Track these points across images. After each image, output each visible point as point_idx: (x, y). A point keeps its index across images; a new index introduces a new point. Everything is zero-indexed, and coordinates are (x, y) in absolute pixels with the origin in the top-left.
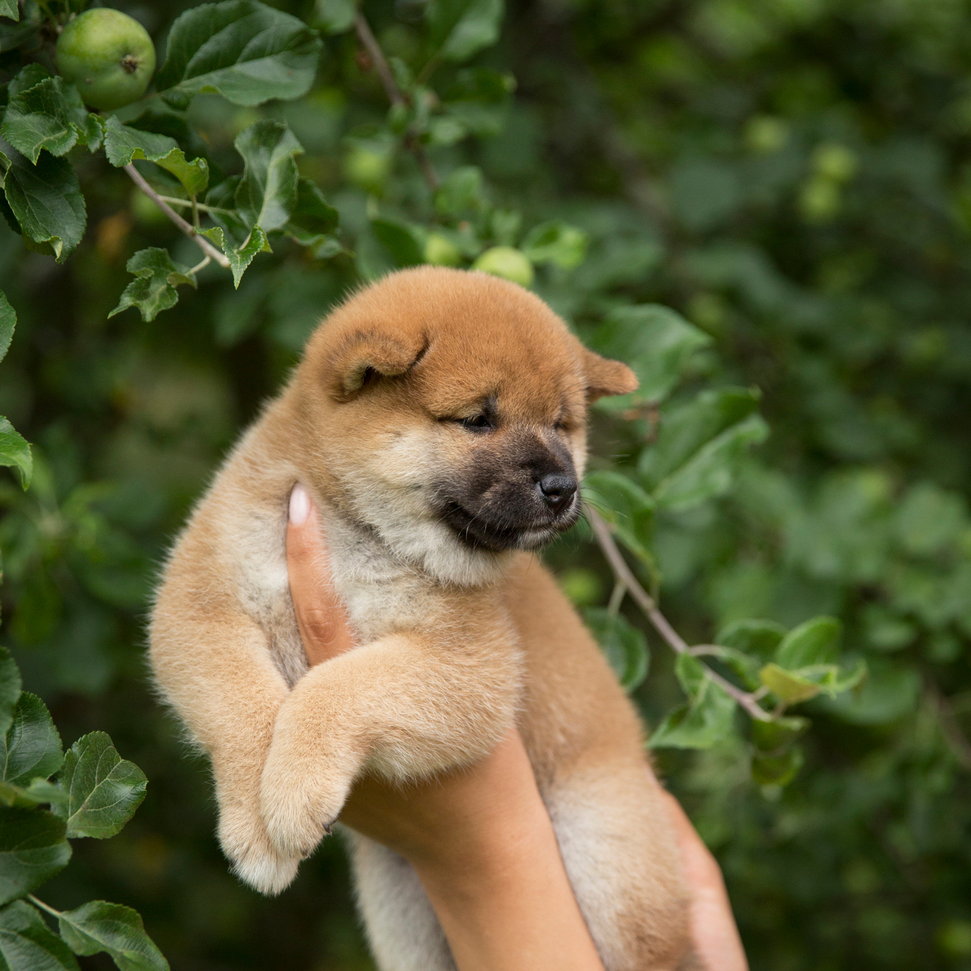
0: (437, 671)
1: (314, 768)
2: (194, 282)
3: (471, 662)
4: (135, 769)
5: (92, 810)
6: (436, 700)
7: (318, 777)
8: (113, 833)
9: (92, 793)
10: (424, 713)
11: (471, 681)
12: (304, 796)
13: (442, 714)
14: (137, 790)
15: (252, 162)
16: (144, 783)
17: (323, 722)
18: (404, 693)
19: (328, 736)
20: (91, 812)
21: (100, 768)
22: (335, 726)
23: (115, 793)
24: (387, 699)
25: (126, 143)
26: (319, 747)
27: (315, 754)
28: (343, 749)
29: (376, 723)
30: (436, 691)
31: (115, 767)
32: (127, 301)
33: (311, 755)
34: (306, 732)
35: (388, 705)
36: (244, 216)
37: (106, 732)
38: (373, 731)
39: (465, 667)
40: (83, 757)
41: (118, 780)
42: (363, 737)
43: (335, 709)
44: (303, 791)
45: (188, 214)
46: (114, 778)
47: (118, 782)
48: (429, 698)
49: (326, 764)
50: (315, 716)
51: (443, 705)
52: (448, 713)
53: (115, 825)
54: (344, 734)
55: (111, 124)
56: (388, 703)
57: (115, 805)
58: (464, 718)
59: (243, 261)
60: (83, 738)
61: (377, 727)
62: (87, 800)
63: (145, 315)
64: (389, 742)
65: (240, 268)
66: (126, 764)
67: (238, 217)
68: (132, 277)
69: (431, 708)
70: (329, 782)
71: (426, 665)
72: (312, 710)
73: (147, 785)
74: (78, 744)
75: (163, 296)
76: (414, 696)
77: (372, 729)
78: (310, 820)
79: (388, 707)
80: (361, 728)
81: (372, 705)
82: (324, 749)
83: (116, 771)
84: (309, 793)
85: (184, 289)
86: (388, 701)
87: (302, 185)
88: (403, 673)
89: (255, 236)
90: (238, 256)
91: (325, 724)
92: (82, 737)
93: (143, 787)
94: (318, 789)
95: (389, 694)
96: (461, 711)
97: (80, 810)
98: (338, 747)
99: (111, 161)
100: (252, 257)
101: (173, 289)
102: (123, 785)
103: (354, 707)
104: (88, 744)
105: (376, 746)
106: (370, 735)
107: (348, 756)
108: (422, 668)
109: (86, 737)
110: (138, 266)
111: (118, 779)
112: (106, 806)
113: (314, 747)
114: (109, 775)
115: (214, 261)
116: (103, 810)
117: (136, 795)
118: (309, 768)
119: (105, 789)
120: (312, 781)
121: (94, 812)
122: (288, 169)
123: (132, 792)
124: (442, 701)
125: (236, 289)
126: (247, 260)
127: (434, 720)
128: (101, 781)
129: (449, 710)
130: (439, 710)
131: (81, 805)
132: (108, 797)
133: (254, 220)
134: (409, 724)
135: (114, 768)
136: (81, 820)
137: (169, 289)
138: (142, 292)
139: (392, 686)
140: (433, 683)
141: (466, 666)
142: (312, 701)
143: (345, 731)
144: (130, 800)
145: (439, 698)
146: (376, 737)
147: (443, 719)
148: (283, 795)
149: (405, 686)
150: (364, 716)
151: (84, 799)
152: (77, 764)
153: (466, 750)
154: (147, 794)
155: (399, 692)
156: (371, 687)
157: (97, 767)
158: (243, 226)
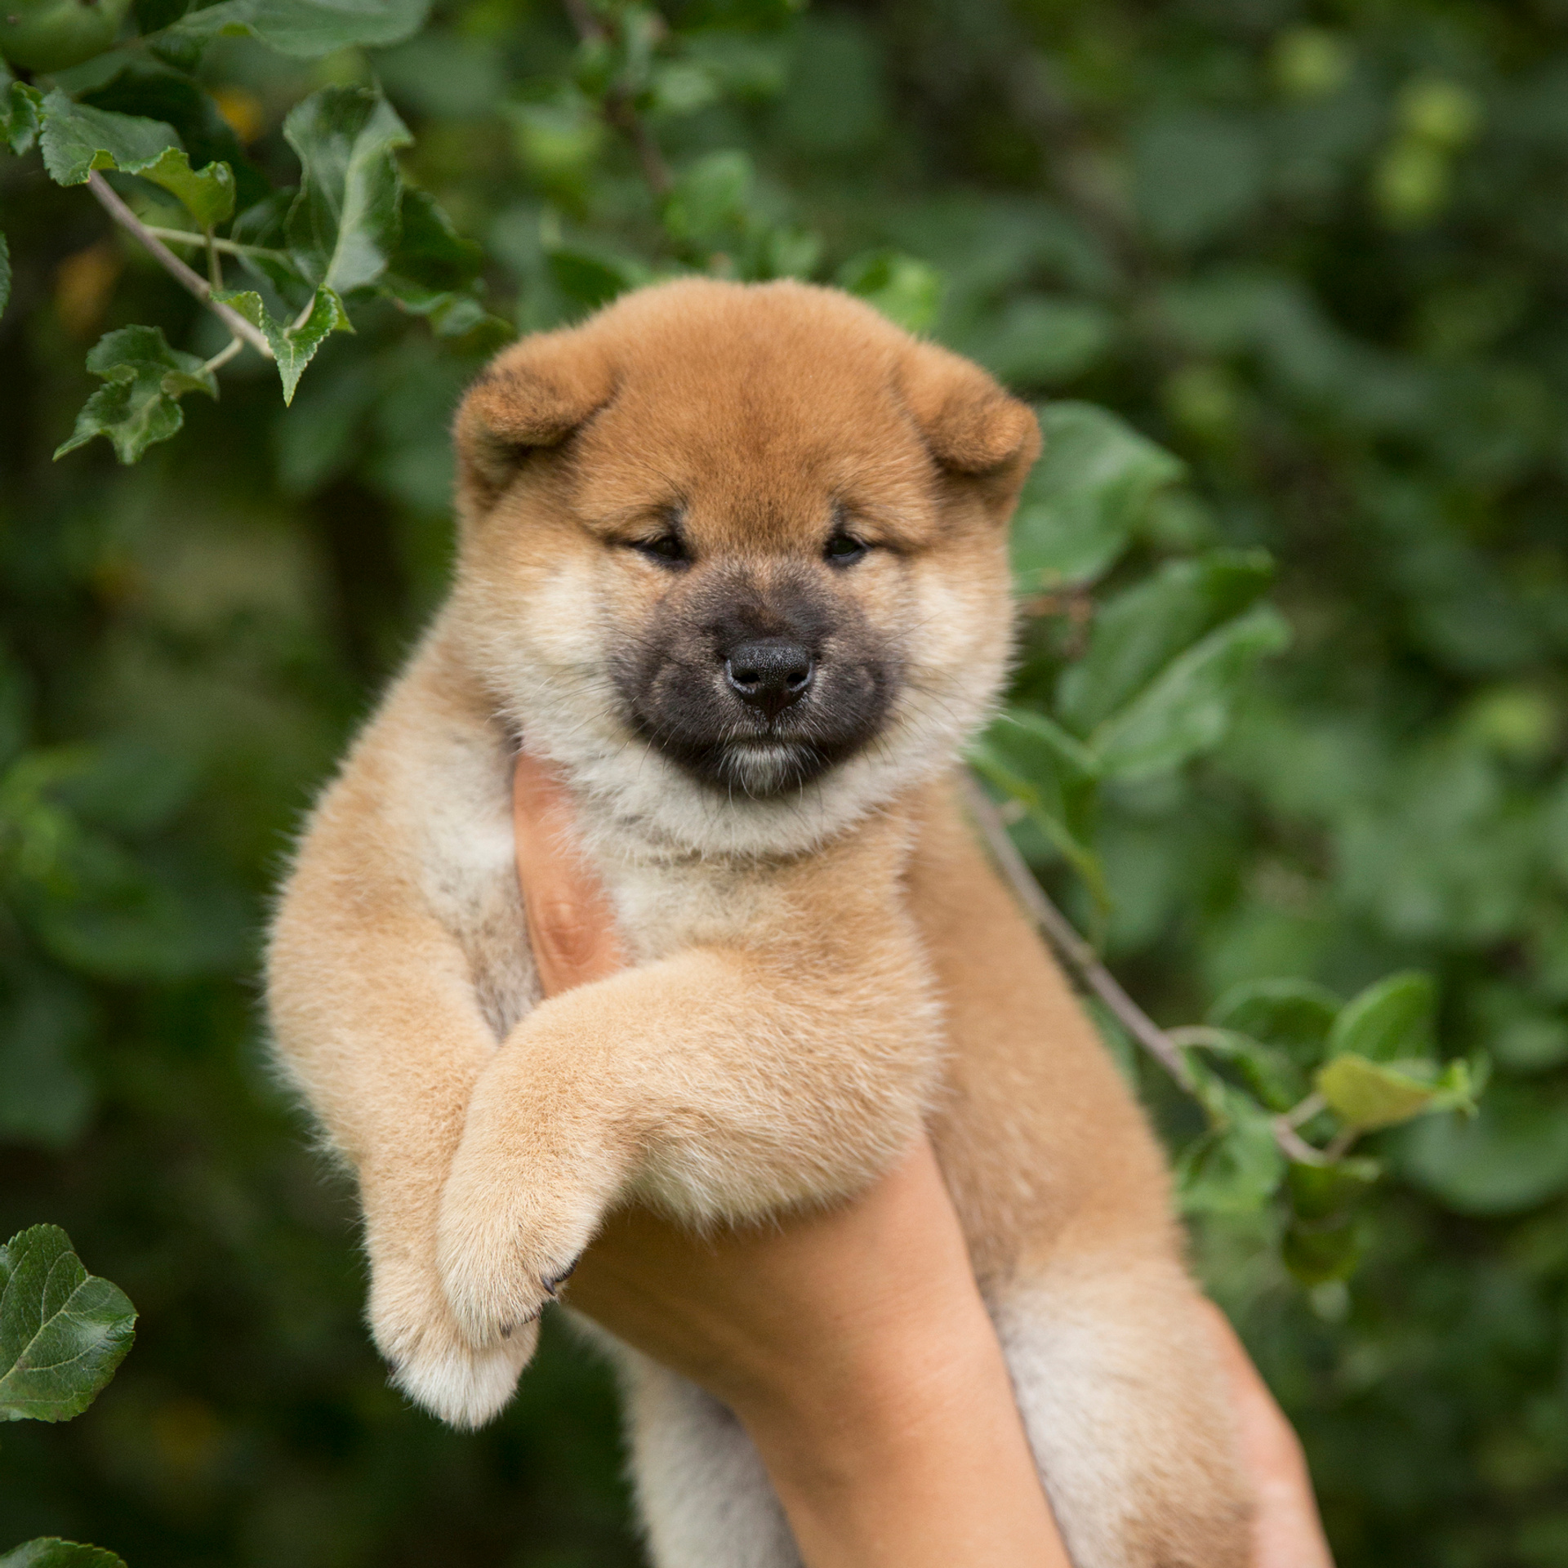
0: (768, 1015)
1: (533, 1175)
2: (212, 387)
3: (834, 1004)
4: (114, 1294)
5: (35, 1370)
6: (764, 1068)
7: (539, 1192)
8: (76, 1411)
9: (36, 1338)
10: (743, 1089)
11: (833, 1038)
12: (511, 1224)
13: (776, 1092)
14: (118, 1331)
15: (316, 164)
16: (130, 1319)
17: (551, 1094)
18: (707, 1048)
19: (559, 1119)
20: (34, 1373)
21: (50, 1293)
22: (573, 1101)
23: (77, 1337)
24: (673, 1059)
25: (80, 139)
26: (543, 1139)
27: (536, 1151)
28: (586, 1144)
29: (651, 1100)
30: (764, 1050)
31: (78, 1289)
32: (88, 427)
33: (528, 1153)
34: (521, 1112)
35: (674, 1068)
36: (303, 264)
37: (60, 1225)
38: (644, 1114)
39: (823, 1013)
40: (18, 1272)
41: (82, 1314)
42: (627, 1125)
43: (575, 1072)
44: (510, 1215)
45: (199, 261)
46: (75, 1311)
47: (84, 1318)
48: (751, 1060)
49: (556, 1169)
50: (537, 1084)
51: (777, 1077)
52: (786, 1093)
53: (78, 1396)
54: (589, 1116)
55: (53, 104)
56: (674, 1065)
57: (78, 1360)
58: (817, 1104)
59: (299, 353)
60: (17, 1238)
61: (652, 1108)
62: (25, 1352)
63: (121, 451)
64: (675, 1136)
65: (295, 366)
66: (98, 1284)
67: (292, 262)
68: (96, 382)
69: (754, 1080)
70: (558, 1200)
71: (748, 1002)
72: (532, 1074)
73: (136, 1322)
74: (8, 1248)
75: (154, 415)
76: (724, 1055)
77: (644, 1110)
78: (520, 1267)
79: (673, 1072)
80: (622, 1107)
81: (642, 1065)
82: (552, 1143)
83: (79, 1297)
84: (521, 1219)
85: (193, 401)
86: (672, 1062)
87: (409, 201)
88: (704, 1013)
89: (322, 306)
90: (290, 343)
91: (554, 1097)
92: (15, 1236)
93: (128, 1326)
94: (537, 1213)
95: (676, 1049)
96: (812, 1092)
97: (13, 1370)
98: (578, 1140)
99: (54, 175)
100: (315, 345)
101: (172, 404)
102: (92, 1322)
103: (610, 1069)
104: (27, 1248)
105: (653, 1145)
106: (640, 1121)
107: (597, 1158)
108: (740, 1007)
109: (23, 1235)
110: (110, 360)
111: (82, 1311)
112: (61, 1362)
113: (534, 1138)
114: (66, 1304)
115: (249, 347)
116: (55, 1369)
117: (115, 1340)
118: (525, 1175)
119: (59, 1331)
120: (528, 1198)
121: (38, 1372)
122: (382, 174)
123: (109, 1336)
124: (775, 1069)
125: (288, 405)
126: (306, 351)
127: (760, 1102)
128: (51, 1316)
129: (788, 1086)
130: (769, 1083)
131: (16, 1361)
132: (64, 1345)
133: (322, 270)
134: (715, 1106)
135: (75, 1292)
136: (15, 1388)
137: (165, 402)
138: (117, 409)
139: (683, 1035)
140: (759, 1034)
141: (826, 1012)
142: (534, 1058)
143: (591, 1112)
144: (105, 1351)
145: (771, 1064)
146: (650, 1125)
147: (777, 1100)
148: (475, 1225)
149: (708, 1038)
150: (627, 1085)
151: (20, 1350)
152: (8, 1285)
153: (823, 1163)
154: (137, 1337)
155: (694, 1046)
156: (642, 1035)
157: (45, 1290)
158: (301, 280)
